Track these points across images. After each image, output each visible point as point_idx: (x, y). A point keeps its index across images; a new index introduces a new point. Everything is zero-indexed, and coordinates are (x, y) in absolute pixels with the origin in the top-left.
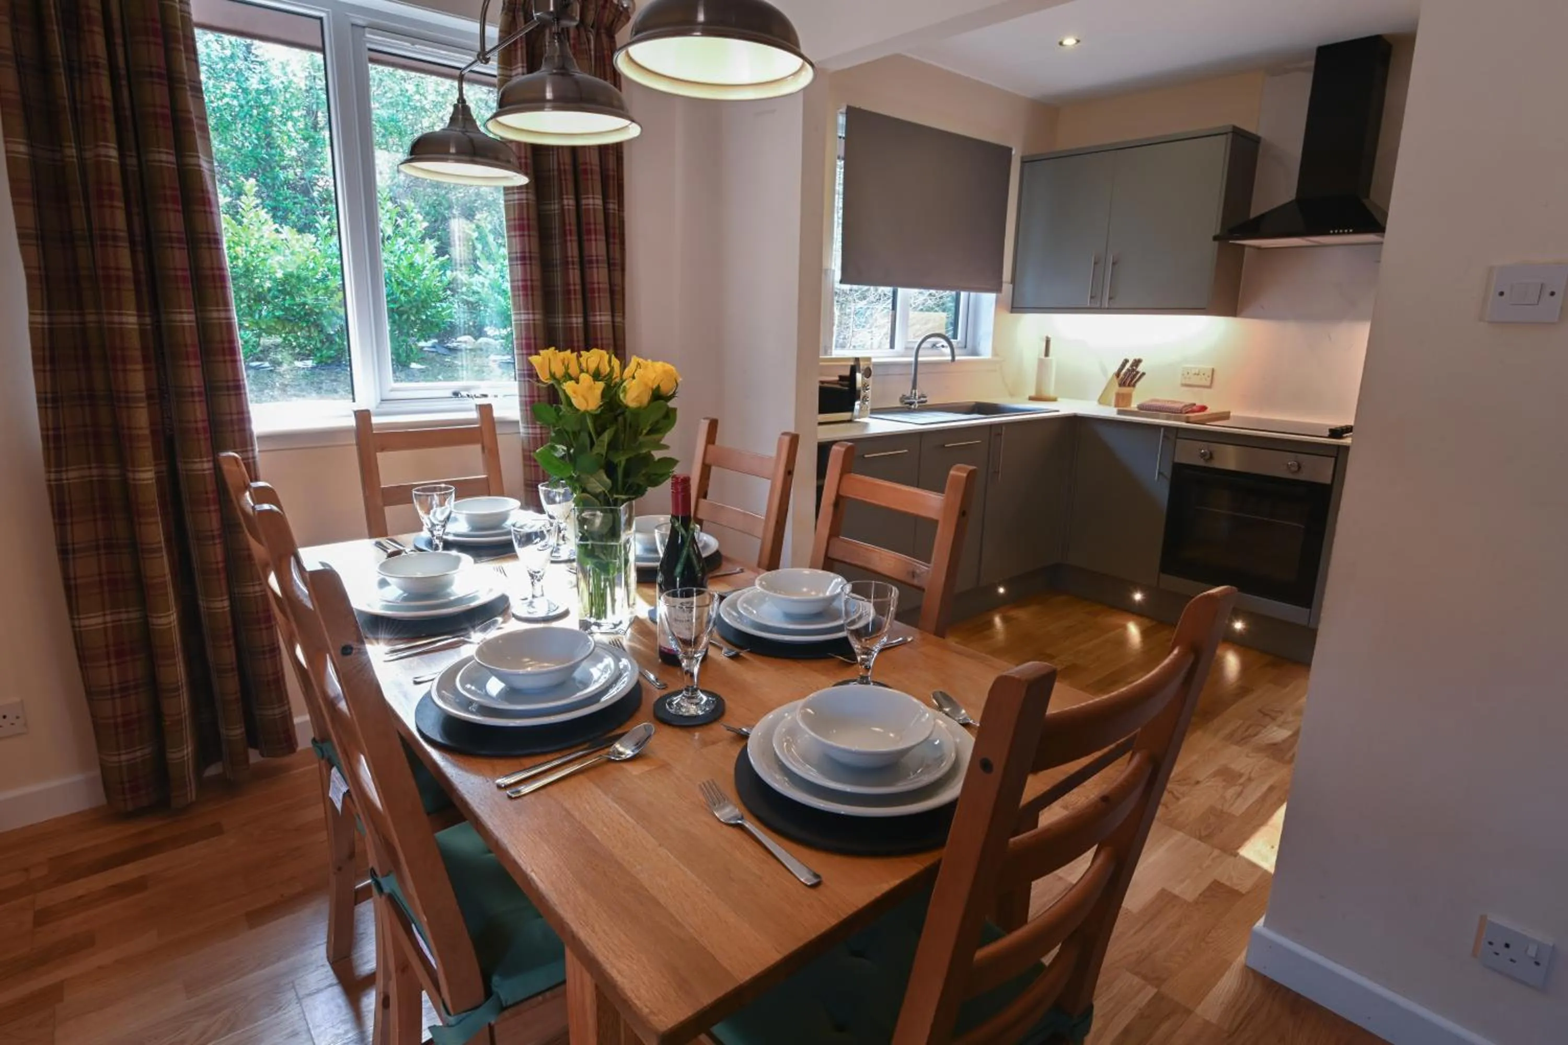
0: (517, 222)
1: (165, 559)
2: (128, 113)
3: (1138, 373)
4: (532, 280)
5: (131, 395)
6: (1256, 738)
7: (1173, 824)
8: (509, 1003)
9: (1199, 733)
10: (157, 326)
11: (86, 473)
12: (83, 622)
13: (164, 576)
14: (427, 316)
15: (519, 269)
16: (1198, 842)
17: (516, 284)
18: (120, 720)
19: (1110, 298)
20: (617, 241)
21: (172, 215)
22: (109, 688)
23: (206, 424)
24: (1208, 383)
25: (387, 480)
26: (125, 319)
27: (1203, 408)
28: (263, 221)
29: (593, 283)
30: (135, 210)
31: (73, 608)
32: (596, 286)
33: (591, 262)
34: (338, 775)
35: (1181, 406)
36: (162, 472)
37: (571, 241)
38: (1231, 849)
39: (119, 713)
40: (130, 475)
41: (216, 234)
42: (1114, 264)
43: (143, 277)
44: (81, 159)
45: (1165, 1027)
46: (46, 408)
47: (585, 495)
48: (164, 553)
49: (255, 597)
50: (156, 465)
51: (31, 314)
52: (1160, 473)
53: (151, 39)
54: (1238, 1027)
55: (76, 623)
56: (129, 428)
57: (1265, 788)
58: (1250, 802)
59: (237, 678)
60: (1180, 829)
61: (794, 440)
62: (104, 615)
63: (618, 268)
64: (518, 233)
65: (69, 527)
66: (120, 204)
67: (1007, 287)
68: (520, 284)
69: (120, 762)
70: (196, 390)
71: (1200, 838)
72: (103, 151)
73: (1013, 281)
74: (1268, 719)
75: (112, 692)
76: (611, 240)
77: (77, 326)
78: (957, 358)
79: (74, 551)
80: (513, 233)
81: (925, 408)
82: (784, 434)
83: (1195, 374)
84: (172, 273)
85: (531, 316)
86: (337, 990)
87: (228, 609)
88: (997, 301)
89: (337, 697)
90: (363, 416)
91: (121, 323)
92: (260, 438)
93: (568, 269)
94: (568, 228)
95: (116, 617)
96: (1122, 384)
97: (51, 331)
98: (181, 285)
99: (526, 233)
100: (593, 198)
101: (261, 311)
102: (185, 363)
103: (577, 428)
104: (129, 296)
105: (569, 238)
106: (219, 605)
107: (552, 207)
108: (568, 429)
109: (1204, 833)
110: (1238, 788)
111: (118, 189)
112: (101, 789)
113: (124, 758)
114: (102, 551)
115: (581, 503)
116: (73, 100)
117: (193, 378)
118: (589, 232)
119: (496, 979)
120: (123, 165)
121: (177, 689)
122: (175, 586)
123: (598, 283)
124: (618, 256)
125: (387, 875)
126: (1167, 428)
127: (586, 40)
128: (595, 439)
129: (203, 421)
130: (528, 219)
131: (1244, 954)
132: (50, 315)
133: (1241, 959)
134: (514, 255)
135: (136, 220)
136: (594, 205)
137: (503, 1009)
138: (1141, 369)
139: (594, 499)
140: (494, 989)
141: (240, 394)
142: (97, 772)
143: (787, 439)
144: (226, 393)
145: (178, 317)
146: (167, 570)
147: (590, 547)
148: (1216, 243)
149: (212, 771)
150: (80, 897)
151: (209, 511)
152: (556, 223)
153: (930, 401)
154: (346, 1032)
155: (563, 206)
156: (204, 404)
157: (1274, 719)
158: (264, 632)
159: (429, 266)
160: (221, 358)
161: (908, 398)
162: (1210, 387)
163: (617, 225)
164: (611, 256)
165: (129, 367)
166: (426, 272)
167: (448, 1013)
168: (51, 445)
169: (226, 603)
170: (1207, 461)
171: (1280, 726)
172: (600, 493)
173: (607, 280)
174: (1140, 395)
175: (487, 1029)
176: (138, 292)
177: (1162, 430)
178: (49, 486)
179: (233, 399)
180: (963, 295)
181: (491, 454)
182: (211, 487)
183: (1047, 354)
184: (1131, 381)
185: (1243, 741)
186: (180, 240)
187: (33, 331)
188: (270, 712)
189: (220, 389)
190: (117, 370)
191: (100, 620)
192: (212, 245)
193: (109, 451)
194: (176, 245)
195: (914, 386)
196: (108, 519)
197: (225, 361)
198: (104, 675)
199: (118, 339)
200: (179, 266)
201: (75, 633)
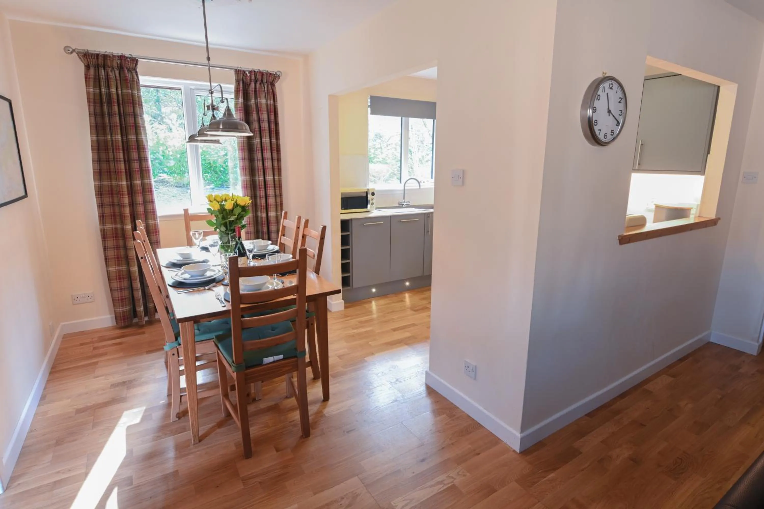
0: (241, 148)
2: (124, 125)
4: (245, 166)
5: (124, 204)
10: (131, 184)
11: (111, 226)
12: (110, 269)
13: (134, 256)
15: (241, 162)
18: (120, 298)
21: (134, 153)
23: (144, 213)
26: (123, 183)
30: (125, 152)
31: (107, 265)
32: (267, 167)
33: (266, 159)
37: (259, 153)
39: (119, 296)
40: (124, 227)
41: (146, 157)
43: (127, 172)
44: (112, 139)
46: (100, 208)
48: (134, 250)
50: (131, 225)
51: (95, 182)
53: (129, 105)
55: (108, 269)
56: (124, 214)
62: (116, 267)
64: (241, 151)
65: (106, 242)
66: (121, 151)
68: (242, 167)
69: (120, 311)
70: (141, 203)
72: (117, 137)
75: (118, 290)
76: (273, 152)
77: (109, 185)
79: (108, 248)
80: (239, 151)
81: (408, 206)
84: (134, 170)
85: (245, 178)
90: (186, 211)
92: (159, 217)
93: (258, 162)
94: (258, 149)
95: (119, 268)
97: (101, 186)
98: (137, 173)
99: (243, 151)
100: (266, 138)
102: (138, 195)
104: (124, 177)
111: (121, 147)
112: (115, 320)
113: (121, 310)
114: (116, 249)
116: (110, 123)
117: (140, 199)
118: (265, 149)
120: (122, 140)
121: (138, 290)
127: (263, 88)
129: (143, 212)
132: (101, 182)
134: (240, 158)
135: (126, 155)
136: (266, 141)
141: (153, 204)
142: (114, 315)
145: (136, 182)
153: (411, 204)
155: (256, 141)
156: (143, 207)
160: (148, 193)
161: (401, 203)
165: (124, 196)
168: (101, 218)
176: (126, 175)
178: (101, 230)
179: (151, 205)
186: (137, 160)
187: (95, 186)
189: (148, 202)
190: (121, 197)
191: (114, 269)
192: (146, 161)
193: (118, 220)
194: (135, 161)
195: (404, 199)
196: (117, 239)
197: (149, 194)
198: (115, 285)
199: (121, 189)
200: (136, 167)
201: (107, 272)
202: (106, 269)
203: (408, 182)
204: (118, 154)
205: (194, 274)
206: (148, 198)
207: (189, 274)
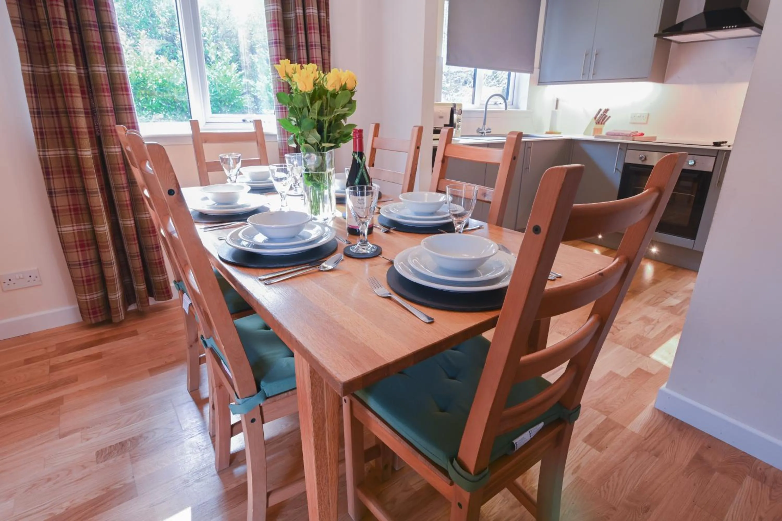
0: (272, 22)
1: (100, 197)
3: (606, 116)
4: (281, 55)
5: (75, 110)
6: (663, 303)
7: (616, 342)
8: (270, 396)
9: (632, 300)
11: (58, 152)
12: (63, 229)
13: (100, 206)
14: (234, 103)
15: (274, 49)
16: (630, 350)
17: (273, 57)
18: (85, 279)
19: (593, 74)
20: (326, 34)
21: (89, 11)
22: (78, 263)
24: (645, 121)
25: (209, 158)
26: (70, 68)
27: (642, 134)
28: (150, 53)
29: (313, 58)
30: (71, 6)
31: (58, 223)
32: (315, 59)
33: (312, 46)
34: (187, 296)
35: (629, 133)
36: (96, 154)
37: (301, 33)
38: (647, 354)
39: (84, 275)
40: (79, 153)
42: (596, 54)
43: (77, 47)
45: (610, 434)
46: (34, 117)
47: (307, 145)
48: (100, 194)
49: (147, 220)
50: (92, 150)
51: (22, 65)
52: (616, 169)
54: (650, 435)
55: (60, 230)
56: (77, 128)
57: (666, 326)
58: (657, 333)
59: (140, 260)
60: (620, 344)
61: (421, 129)
62: (73, 226)
63: (327, 50)
64: (272, 28)
65: (52, 180)
67: (536, 71)
68: (275, 57)
69: (87, 299)
70: (109, 109)
71: (631, 348)
73: (540, 68)
74: (668, 295)
75: (80, 265)
76: (323, 34)
77: (47, 74)
78: (508, 109)
79: (55, 193)
80: (270, 29)
81: (489, 134)
82: (415, 126)
83: (638, 117)
84: (92, 44)
86: (193, 404)
87: (133, 225)
88: (531, 78)
89: (173, 232)
91: (68, 71)
93: (300, 49)
94: (299, 26)
95: (79, 227)
96: (598, 123)
97: (33, 75)
98: (97, 51)
99: (277, 28)
100: (312, 9)
101: (152, 101)
102: (102, 94)
103: (301, 106)
104: (71, 56)
105: (300, 32)
106: (129, 222)
107: (291, 15)
108: (297, 106)
109: (633, 346)
110: (653, 326)
112: (79, 314)
113: (88, 297)
114: (69, 194)
115: (305, 150)
117: (107, 102)
118: (310, 29)
119: (262, 383)
121: (111, 264)
122: (107, 211)
123: (316, 57)
124: (326, 43)
125: (209, 338)
126: (622, 144)
128: (310, 109)
130: (278, 20)
131: (654, 401)
132: (32, 66)
133: (652, 404)
134: (271, 41)
135: (72, 15)
136: (313, 13)
137: (267, 398)
138: (608, 114)
139: (311, 147)
140: (262, 387)
141: (132, 113)
142: (77, 306)
143: (417, 129)
144: (125, 111)
145: (97, 69)
146: (102, 203)
147: (310, 175)
148: (656, 38)
149: (132, 307)
150: (71, 361)
151: (120, 174)
152: (293, 25)
154: (197, 422)
155: (296, 13)
157: (672, 295)
158: (152, 238)
159: (234, 77)
160: (121, 93)
161: (481, 130)
162: (647, 123)
163: (325, 25)
164: (323, 43)
165: (74, 95)
166: (232, 80)
167: (238, 398)
168: (39, 137)
169: (132, 222)
170: (643, 161)
171: (675, 298)
172: (315, 144)
173: (320, 56)
174: (607, 128)
175: (259, 408)
176: (76, 56)
177: (619, 145)
178: (40, 159)
179: (129, 115)
180: (513, 74)
181: (262, 146)
182: (120, 161)
183: (557, 108)
184: (603, 120)
185: (655, 304)
186: (95, 26)
187: (24, 74)
188: (158, 278)
189: (122, 109)
190: (67, 96)
191: (71, 228)
192: (112, 30)
193: (68, 141)
194: (93, 28)
195: (484, 124)
196: (71, 177)
197: (123, 95)
198: (76, 256)
199: (67, 80)
200: (95, 40)
201: (59, 234)
202: (56, 229)
203: (489, 103)
204: (55, 8)
205: (274, 234)
206: (122, 100)
207: (265, 235)
